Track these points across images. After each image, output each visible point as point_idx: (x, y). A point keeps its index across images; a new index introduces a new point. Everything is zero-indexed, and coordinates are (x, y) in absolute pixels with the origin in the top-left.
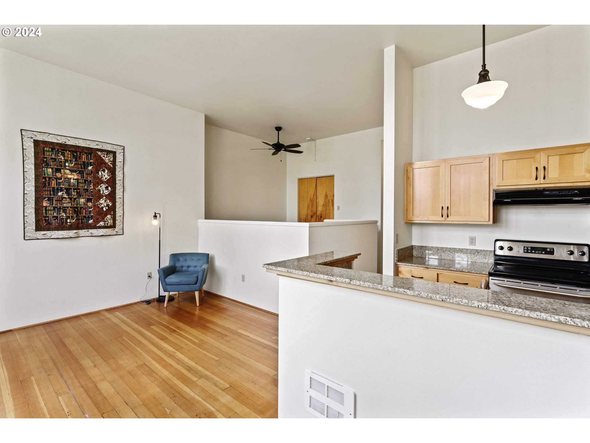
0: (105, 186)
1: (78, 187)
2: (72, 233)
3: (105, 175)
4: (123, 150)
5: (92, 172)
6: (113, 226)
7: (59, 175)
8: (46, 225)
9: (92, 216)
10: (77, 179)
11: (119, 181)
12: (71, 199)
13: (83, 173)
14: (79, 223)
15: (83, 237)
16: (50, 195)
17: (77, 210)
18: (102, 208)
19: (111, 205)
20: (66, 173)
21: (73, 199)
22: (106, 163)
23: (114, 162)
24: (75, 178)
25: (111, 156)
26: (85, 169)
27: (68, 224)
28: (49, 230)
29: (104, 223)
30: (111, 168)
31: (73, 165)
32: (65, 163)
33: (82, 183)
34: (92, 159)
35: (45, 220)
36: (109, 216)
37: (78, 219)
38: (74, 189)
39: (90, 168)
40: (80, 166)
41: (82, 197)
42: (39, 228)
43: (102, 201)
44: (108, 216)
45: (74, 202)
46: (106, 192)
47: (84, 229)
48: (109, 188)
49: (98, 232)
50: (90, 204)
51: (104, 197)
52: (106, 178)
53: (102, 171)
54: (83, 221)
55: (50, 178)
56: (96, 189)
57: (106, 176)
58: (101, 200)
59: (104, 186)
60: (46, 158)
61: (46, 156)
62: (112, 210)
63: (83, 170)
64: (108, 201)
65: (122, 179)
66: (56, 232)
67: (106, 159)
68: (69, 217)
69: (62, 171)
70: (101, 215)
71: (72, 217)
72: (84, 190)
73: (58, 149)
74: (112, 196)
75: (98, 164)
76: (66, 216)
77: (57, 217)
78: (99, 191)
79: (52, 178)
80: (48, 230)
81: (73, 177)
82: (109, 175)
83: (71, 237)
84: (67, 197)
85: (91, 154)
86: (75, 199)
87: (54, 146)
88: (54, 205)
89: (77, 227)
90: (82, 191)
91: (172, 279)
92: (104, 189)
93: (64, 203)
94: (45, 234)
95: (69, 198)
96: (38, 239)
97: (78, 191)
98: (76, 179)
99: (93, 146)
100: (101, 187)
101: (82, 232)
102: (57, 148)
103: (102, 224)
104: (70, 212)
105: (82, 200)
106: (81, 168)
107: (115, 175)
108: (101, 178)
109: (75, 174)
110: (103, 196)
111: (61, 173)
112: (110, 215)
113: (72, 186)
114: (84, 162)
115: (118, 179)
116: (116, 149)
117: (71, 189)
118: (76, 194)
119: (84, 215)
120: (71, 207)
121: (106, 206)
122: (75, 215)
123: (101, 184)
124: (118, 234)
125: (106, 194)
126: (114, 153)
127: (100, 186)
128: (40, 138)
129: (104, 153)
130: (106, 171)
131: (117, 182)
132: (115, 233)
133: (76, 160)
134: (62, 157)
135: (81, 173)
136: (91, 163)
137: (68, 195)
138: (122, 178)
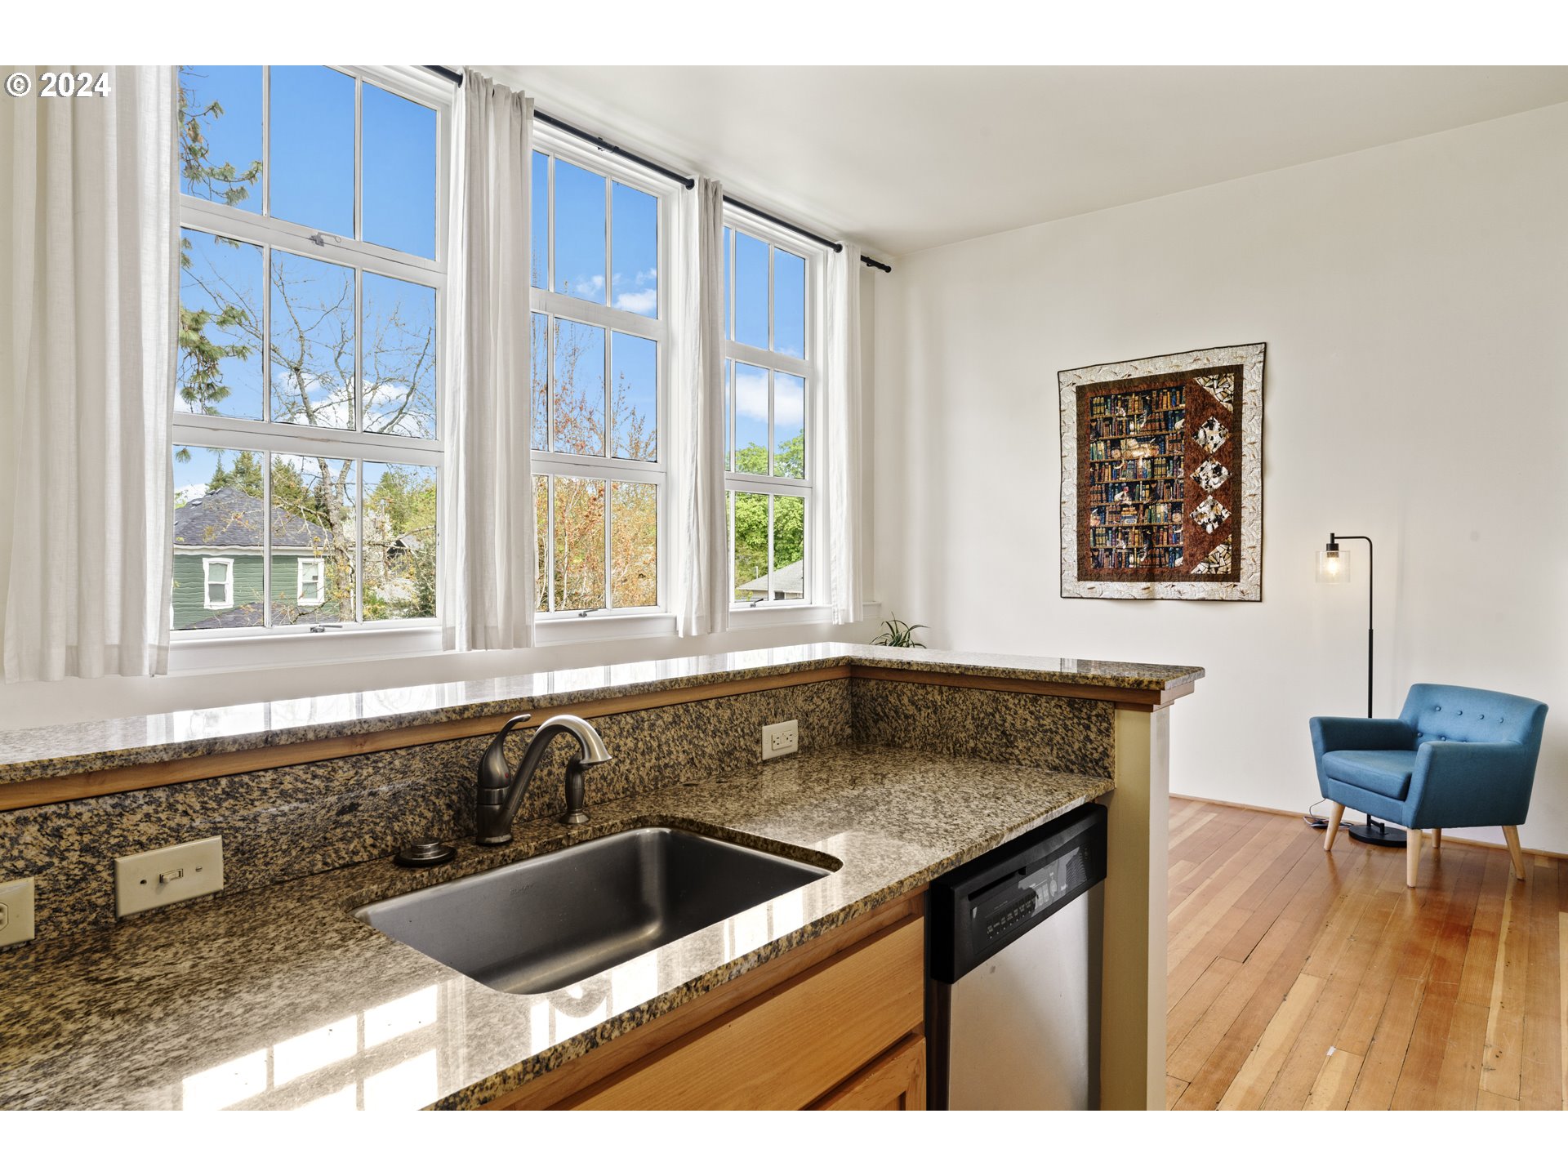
0: (1214, 466)
1: (1153, 476)
2: (1137, 589)
3: (1213, 437)
4: (1262, 355)
5: (1182, 434)
6: (1233, 576)
7: (1116, 454)
8: (1095, 568)
9: (1181, 548)
10: (1152, 459)
11: (1250, 446)
12: (1137, 506)
13: (1164, 440)
14: (1153, 566)
15: (1162, 599)
16: (1102, 501)
17: (1149, 534)
18: (1204, 526)
19: (1226, 516)
20: (1129, 448)
21: (1141, 508)
22: (1215, 405)
23: (1237, 397)
24: (1146, 456)
25: (1230, 380)
26: (1167, 429)
27: (1131, 566)
28: (1098, 578)
29: (1206, 565)
30: (1229, 413)
31: (1142, 425)
32: (1128, 423)
33: (1161, 466)
34: (1184, 399)
35: (1093, 556)
36: (1221, 548)
37: (1152, 556)
38: (1145, 483)
39: (1179, 424)
40: (1157, 424)
41: (1161, 500)
42: (1083, 575)
43: (1204, 508)
44: (1218, 548)
45: (1144, 515)
46: (1216, 483)
47: (1164, 581)
48: (1224, 471)
49: (1193, 589)
50: (1177, 518)
51: (1210, 497)
52: (1215, 445)
53: (1206, 426)
54: (1163, 559)
55: (1101, 464)
56: (1190, 478)
57: (1217, 439)
58: (1201, 505)
59: (1209, 466)
60: (1096, 420)
61: (1095, 417)
62: (1230, 529)
63: (1164, 432)
64: (1220, 506)
65: (1259, 440)
66: (1109, 583)
67: (1218, 391)
68: (1132, 549)
69: (1123, 442)
70: (1202, 543)
71: (1138, 549)
72: (1166, 481)
73: (1116, 395)
74: (1231, 493)
75: (1196, 409)
76: (1127, 549)
77: (1110, 550)
78: (1198, 480)
79: (1104, 462)
80: (1097, 580)
81: (1141, 452)
82: (1225, 436)
83: (1136, 599)
84: (1130, 503)
85: (1180, 388)
86: (1146, 506)
87: (1110, 390)
88: (1107, 523)
89: (1150, 574)
90: (1161, 486)
92: (1210, 477)
93: (1125, 518)
94: (1092, 588)
95: (1133, 505)
96: (1082, 598)
97: (1153, 486)
98: (1147, 459)
99: (1187, 365)
100: (1202, 469)
101: (1162, 588)
102: (1114, 392)
103: (1202, 568)
104: (1135, 537)
105: (1162, 509)
106: (1161, 429)
107: (1240, 430)
108: (1204, 445)
109: (1146, 446)
110: (1206, 494)
111: (1120, 449)
112: (1224, 543)
113: (1140, 476)
114: (1166, 413)
115: (1248, 440)
116: (1242, 357)
117: (1139, 483)
118: (1148, 494)
119: (1165, 545)
120: (1137, 528)
121: (1214, 521)
122: (1145, 546)
123: (1202, 463)
124: (1246, 598)
125: (1215, 487)
126: (1237, 371)
127: (1199, 469)
128: (1087, 379)
129: (1211, 377)
130: (1217, 425)
131: (1245, 450)
132: (1237, 595)
133: (1150, 412)
134: (1123, 412)
135: (1159, 441)
136: (1181, 410)
137: (1133, 499)
138: (1260, 437)
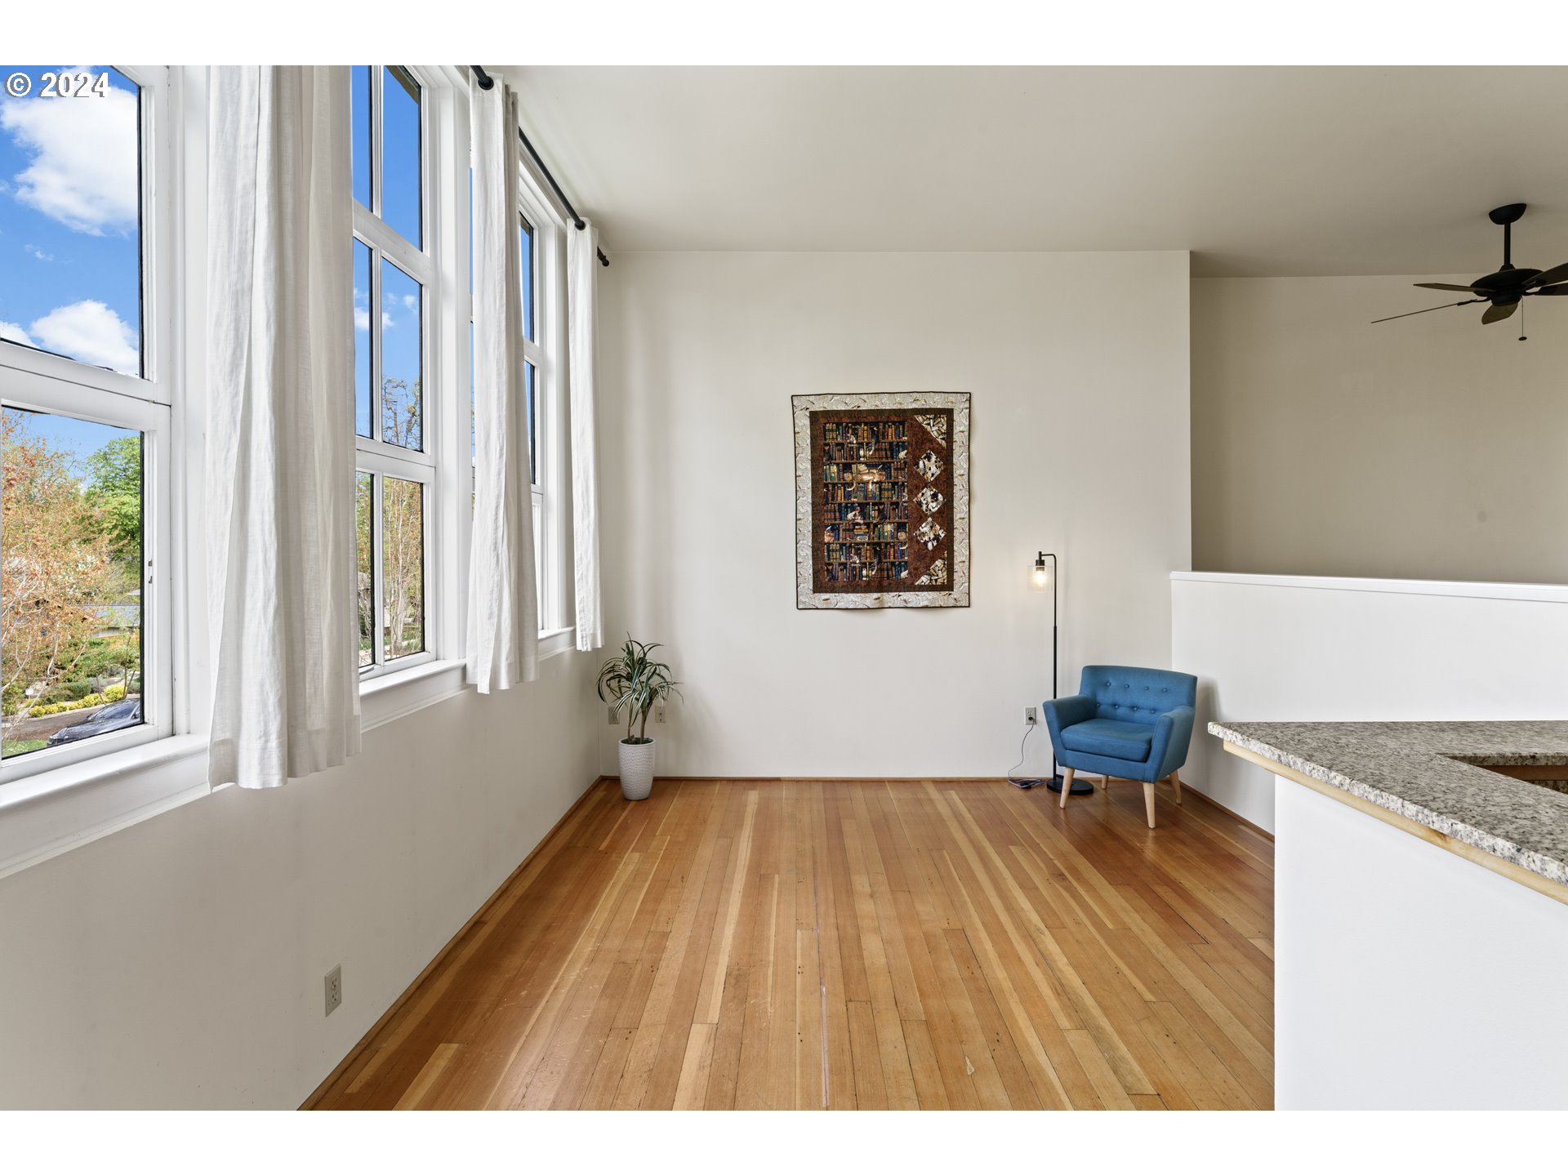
0: (932, 493)
1: (881, 498)
2: (869, 599)
3: (931, 467)
4: (968, 402)
5: (905, 463)
6: (948, 586)
7: (848, 477)
8: (830, 580)
9: (906, 562)
10: (879, 483)
11: (960, 477)
12: (868, 525)
13: (890, 467)
14: (882, 577)
15: (890, 608)
16: (835, 519)
17: (879, 549)
18: (926, 543)
19: (943, 535)
20: (859, 472)
21: (872, 527)
22: (932, 440)
23: (949, 435)
24: (875, 480)
25: (943, 420)
26: (892, 458)
27: (864, 579)
28: (833, 590)
29: (928, 577)
30: (943, 448)
31: (871, 453)
32: (858, 450)
33: (888, 490)
34: (906, 433)
35: (828, 570)
36: (939, 563)
37: (881, 570)
38: (874, 504)
39: (902, 454)
40: (884, 453)
41: (888, 520)
42: (818, 588)
43: (925, 528)
44: (937, 562)
45: (874, 533)
46: (934, 507)
47: (891, 591)
48: (940, 497)
49: (918, 598)
50: (902, 536)
51: (930, 519)
52: (933, 475)
53: (925, 458)
54: (890, 573)
55: (834, 485)
56: (913, 502)
57: (934, 469)
58: (923, 525)
59: (928, 493)
60: (828, 445)
61: (827, 441)
62: (946, 546)
63: (890, 460)
64: (938, 527)
65: (966, 473)
66: (844, 595)
67: (934, 429)
68: (865, 563)
69: (854, 466)
70: (924, 558)
71: (870, 564)
72: (892, 504)
73: (847, 423)
74: (945, 516)
75: (916, 443)
76: (860, 563)
77: (845, 565)
78: (920, 504)
79: (837, 484)
80: (831, 592)
81: (871, 477)
82: (940, 467)
83: (869, 608)
84: (862, 522)
85: (902, 423)
86: (876, 525)
87: (841, 419)
88: (841, 540)
89: (880, 585)
90: (888, 508)
91: (1079, 733)
92: (929, 501)
93: (858, 535)
94: (827, 599)
95: (865, 524)
96: (817, 609)
97: (881, 507)
98: (876, 483)
99: (908, 404)
100: (923, 494)
101: (889, 598)
102: (846, 420)
103: (924, 579)
104: (867, 552)
105: (889, 528)
106: (887, 458)
107: (952, 464)
108: (924, 474)
109: (875, 471)
110: (927, 516)
111: (852, 473)
112: (941, 558)
113: (870, 498)
114: (891, 444)
115: (958, 472)
116: (952, 402)
117: (869, 504)
118: (877, 514)
119: (892, 560)
120: (868, 544)
121: (934, 540)
122: (876, 561)
123: (923, 489)
124: (958, 604)
125: (933, 510)
126: (949, 413)
127: (920, 494)
128: (820, 406)
129: (928, 416)
130: (934, 458)
131: (956, 481)
132: (951, 603)
133: (877, 442)
134: (853, 439)
135: (886, 468)
136: (904, 442)
137: (864, 519)
138: (967, 470)
